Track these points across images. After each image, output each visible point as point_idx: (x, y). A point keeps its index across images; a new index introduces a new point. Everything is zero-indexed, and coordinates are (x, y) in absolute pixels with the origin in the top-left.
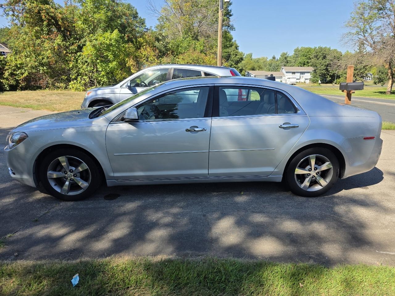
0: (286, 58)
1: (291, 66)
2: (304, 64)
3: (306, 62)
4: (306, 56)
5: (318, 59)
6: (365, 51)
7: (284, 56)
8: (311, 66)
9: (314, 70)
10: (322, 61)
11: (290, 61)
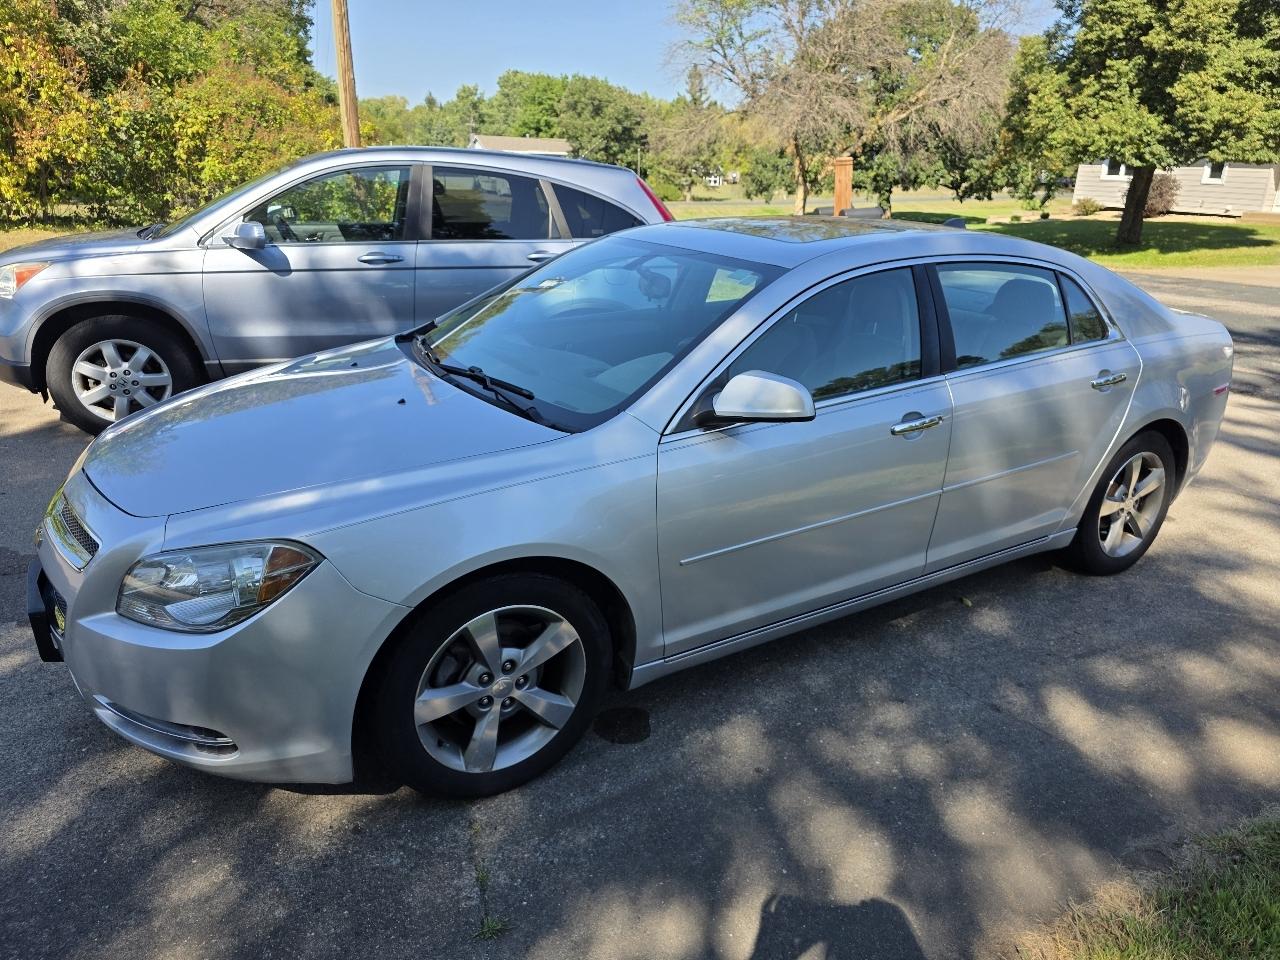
0: (475, 106)
1: (494, 134)
2: (538, 130)
3: (542, 123)
4: (540, 104)
5: (579, 115)
6: (707, 99)
7: (467, 97)
8: (561, 136)
9: (573, 152)
10: (592, 121)
11: (490, 116)
